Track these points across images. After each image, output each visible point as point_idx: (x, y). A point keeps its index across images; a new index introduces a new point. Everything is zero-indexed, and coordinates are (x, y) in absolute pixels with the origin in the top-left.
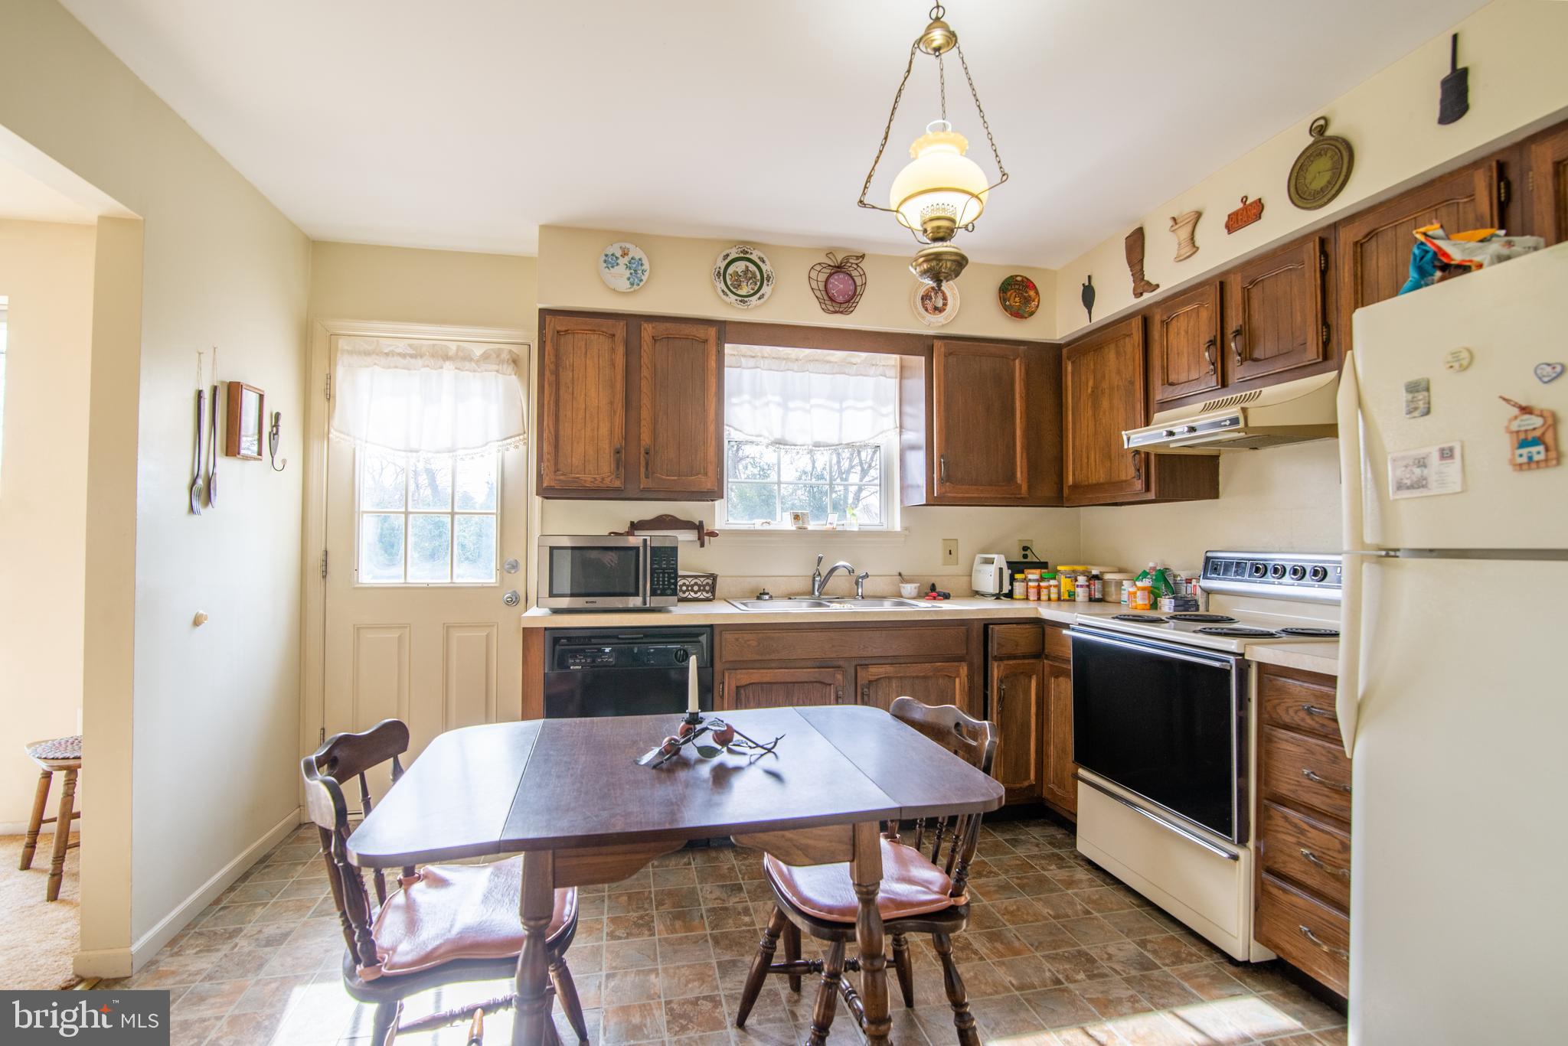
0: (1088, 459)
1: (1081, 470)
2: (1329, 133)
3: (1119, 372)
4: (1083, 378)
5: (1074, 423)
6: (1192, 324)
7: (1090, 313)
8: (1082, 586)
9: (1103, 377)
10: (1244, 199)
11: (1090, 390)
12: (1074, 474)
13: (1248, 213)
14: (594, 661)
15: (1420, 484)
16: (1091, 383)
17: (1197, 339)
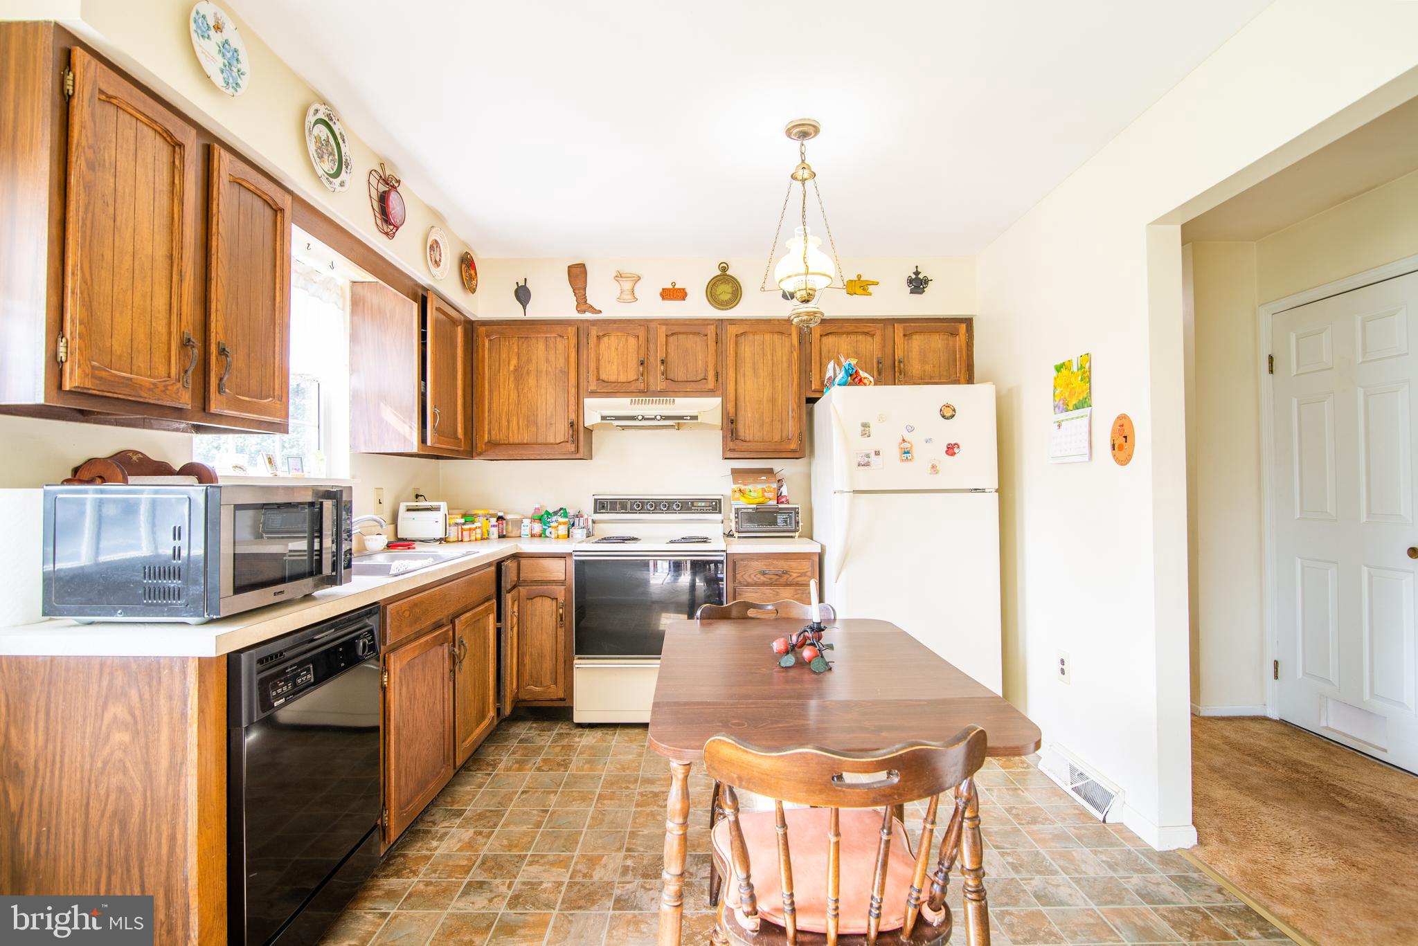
0: (508, 423)
1: (500, 430)
2: (728, 273)
3: (547, 361)
4: (504, 356)
5: (491, 391)
6: (621, 345)
7: (525, 309)
8: (494, 526)
9: (529, 360)
10: (674, 284)
11: (512, 368)
12: (490, 433)
13: (674, 293)
14: (295, 685)
15: (867, 464)
16: (514, 362)
17: (625, 356)
